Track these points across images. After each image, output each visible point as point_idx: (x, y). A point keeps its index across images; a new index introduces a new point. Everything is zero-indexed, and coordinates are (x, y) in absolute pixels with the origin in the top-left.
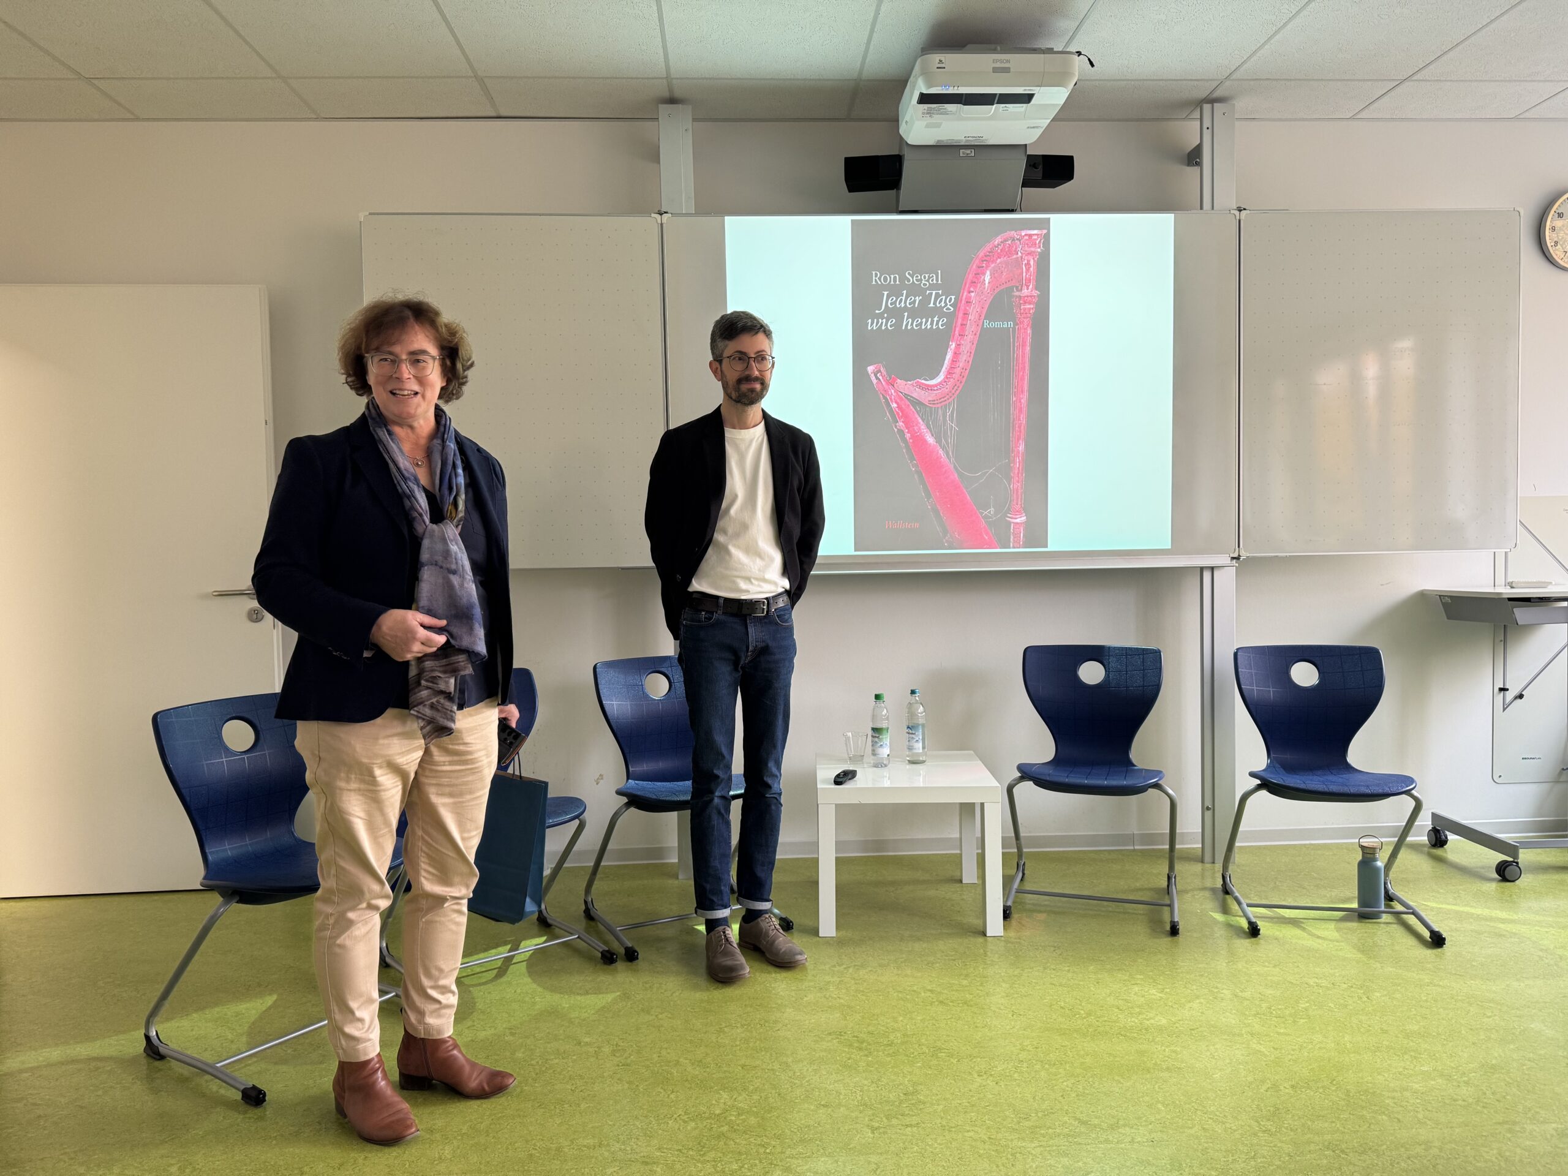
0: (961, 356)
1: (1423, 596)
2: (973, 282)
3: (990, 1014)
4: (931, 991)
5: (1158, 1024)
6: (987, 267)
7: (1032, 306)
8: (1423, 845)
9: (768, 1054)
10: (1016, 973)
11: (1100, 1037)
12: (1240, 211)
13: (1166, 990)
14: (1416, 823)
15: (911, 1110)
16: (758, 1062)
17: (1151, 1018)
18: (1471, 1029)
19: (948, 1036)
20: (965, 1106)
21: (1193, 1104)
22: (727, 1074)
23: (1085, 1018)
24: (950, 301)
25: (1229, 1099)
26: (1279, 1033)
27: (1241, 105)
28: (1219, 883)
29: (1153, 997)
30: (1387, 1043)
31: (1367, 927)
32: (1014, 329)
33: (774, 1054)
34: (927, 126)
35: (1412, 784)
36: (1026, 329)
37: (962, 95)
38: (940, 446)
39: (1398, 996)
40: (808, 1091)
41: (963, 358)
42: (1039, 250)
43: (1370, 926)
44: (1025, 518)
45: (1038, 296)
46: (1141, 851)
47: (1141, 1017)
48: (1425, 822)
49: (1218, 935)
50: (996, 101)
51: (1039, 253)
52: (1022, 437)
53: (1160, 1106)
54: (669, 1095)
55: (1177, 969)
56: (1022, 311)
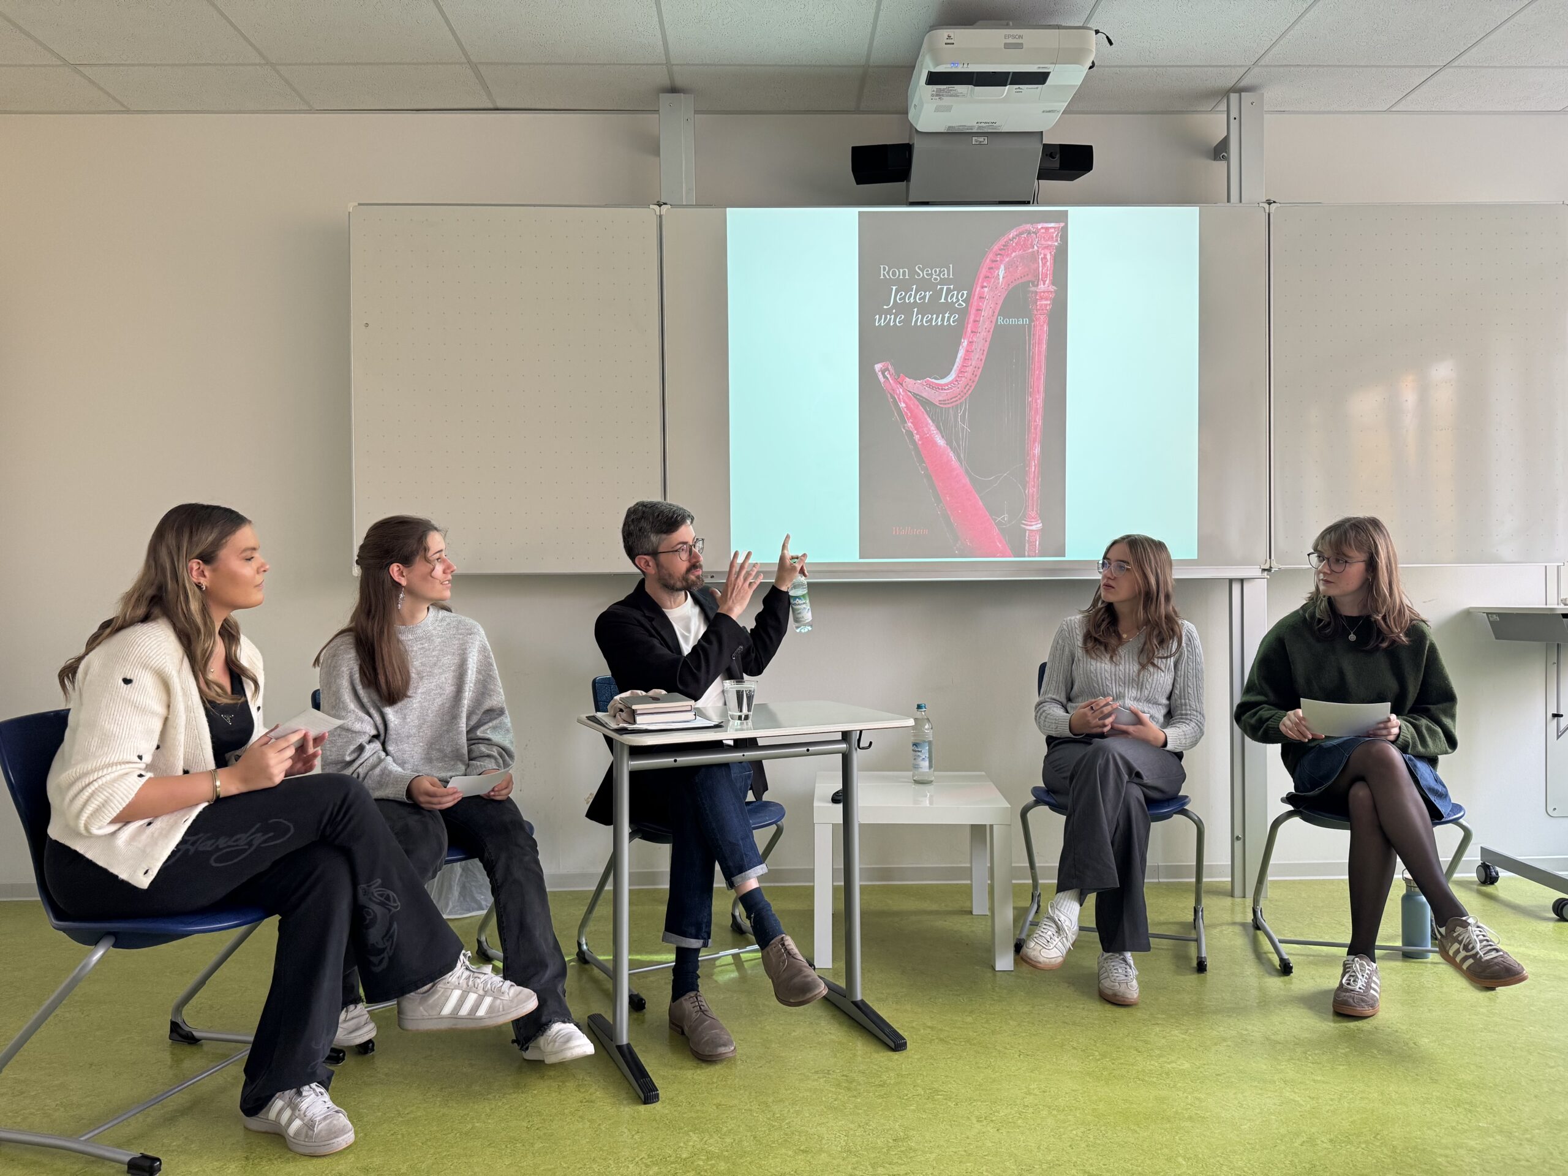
0: (973, 354)
1: (1468, 615)
2: (986, 277)
3: (994, 1054)
4: (932, 1028)
5: (1181, 1067)
6: (1001, 261)
7: (1049, 302)
8: (1472, 883)
9: (747, 1093)
10: (1025, 1010)
11: (1116, 1081)
12: (1270, 204)
13: (1190, 1031)
14: (1463, 859)
15: (900, 1158)
16: (736, 1102)
17: (1172, 1062)
18: (1533, 1081)
19: (947, 1077)
20: (961, 1155)
21: (1218, 1159)
22: (699, 1114)
23: (1099, 1060)
24: (962, 297)
25: (1259, 1153)
26: (1314, 1081)
27: (1271, 95)
28: (1250, 917)
29: (1176, 1038)
30: (1438, 1094)
31: (1413, 966)
32: (1030, 325)
33: (753, 1094)
34: (937, 110)
35: (1460, 812)
36: (1042, 326)
37: (972, 73)
38: (951, 448)
39: (1448, 1042)
40: (786, 1134)
41: (976, 356)
42: (1056, 244)
43: (1416, 966)
44: (1041, 525)
45: (1055, 291)
46: (1167, 884)
47: (1162, 1059)
48: (1473, 857)
49: (1248, 973)
50: (1009, 82)
51: (1056, 246)
52: (1038, 439)
53: (1180, 1159)
54: (633, 1136)
55: (1202, 1008)
56: (1038, 307)
